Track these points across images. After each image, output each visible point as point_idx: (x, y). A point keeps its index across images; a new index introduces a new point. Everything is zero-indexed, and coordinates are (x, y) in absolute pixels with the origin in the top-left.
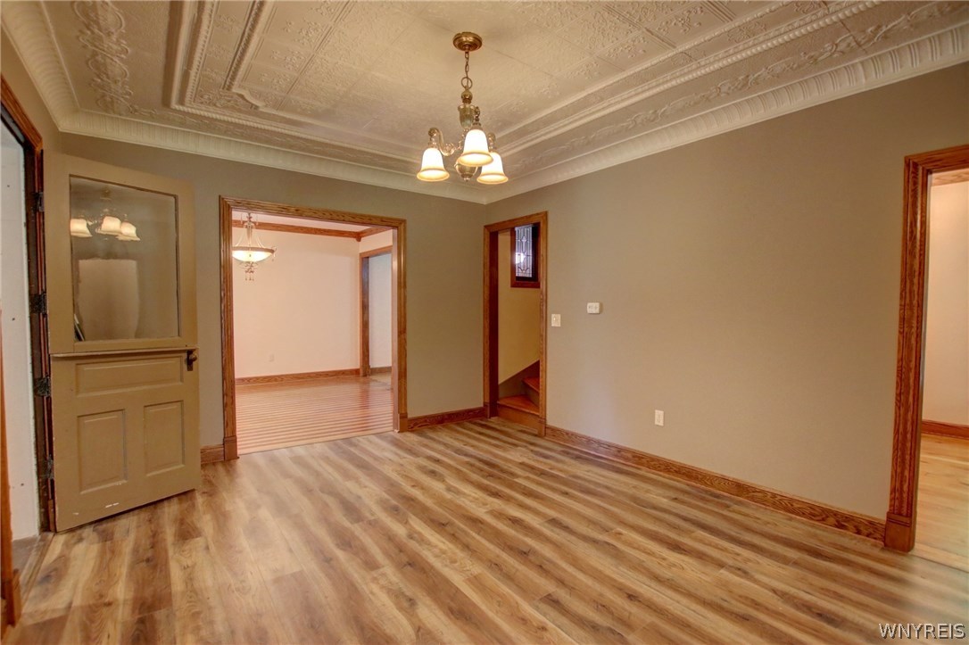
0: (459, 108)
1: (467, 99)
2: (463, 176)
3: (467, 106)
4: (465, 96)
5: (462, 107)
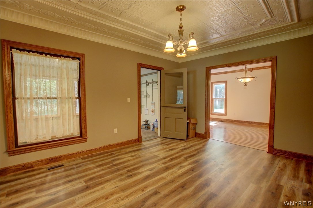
1: (181, 27)
5: (179, 30)
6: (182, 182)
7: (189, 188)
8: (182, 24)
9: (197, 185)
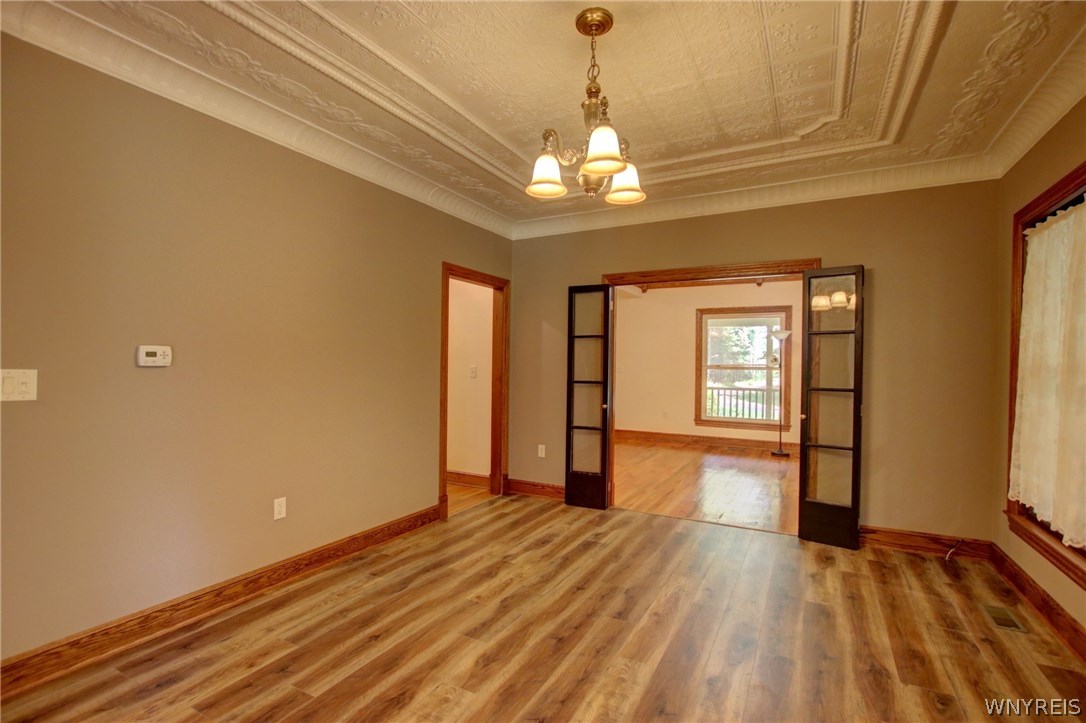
0: (583, 105)
1: (593, 93)
2: (587, 191)
3: (594, 100)
4: (590, 89)
5: (587, 102)
6: (568, 657)
7: (543, 640)
8: (598, 80)
9: (517, 653)
